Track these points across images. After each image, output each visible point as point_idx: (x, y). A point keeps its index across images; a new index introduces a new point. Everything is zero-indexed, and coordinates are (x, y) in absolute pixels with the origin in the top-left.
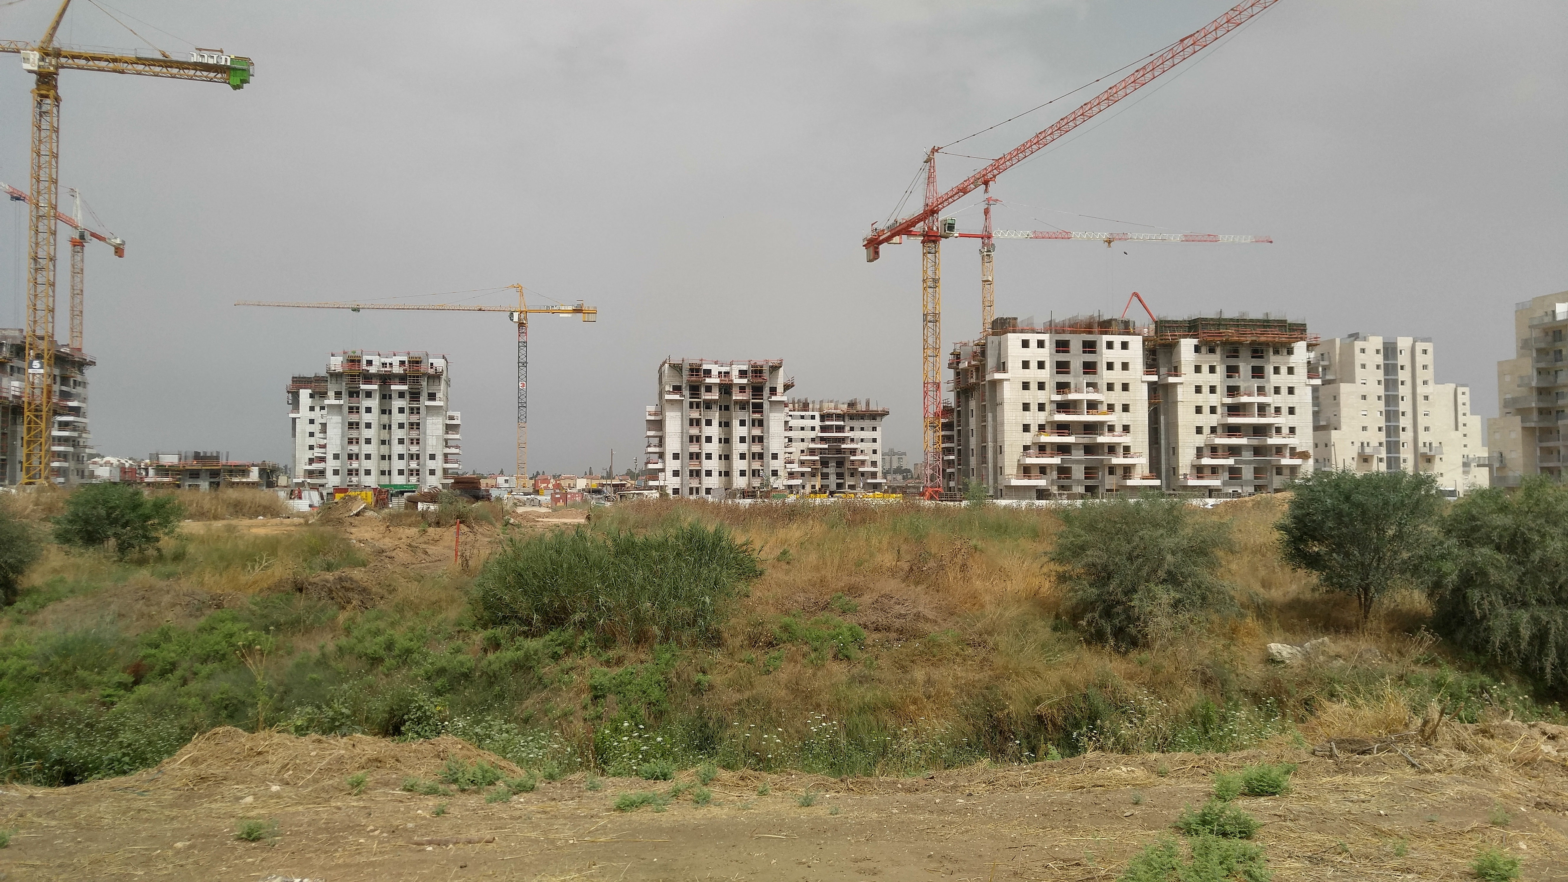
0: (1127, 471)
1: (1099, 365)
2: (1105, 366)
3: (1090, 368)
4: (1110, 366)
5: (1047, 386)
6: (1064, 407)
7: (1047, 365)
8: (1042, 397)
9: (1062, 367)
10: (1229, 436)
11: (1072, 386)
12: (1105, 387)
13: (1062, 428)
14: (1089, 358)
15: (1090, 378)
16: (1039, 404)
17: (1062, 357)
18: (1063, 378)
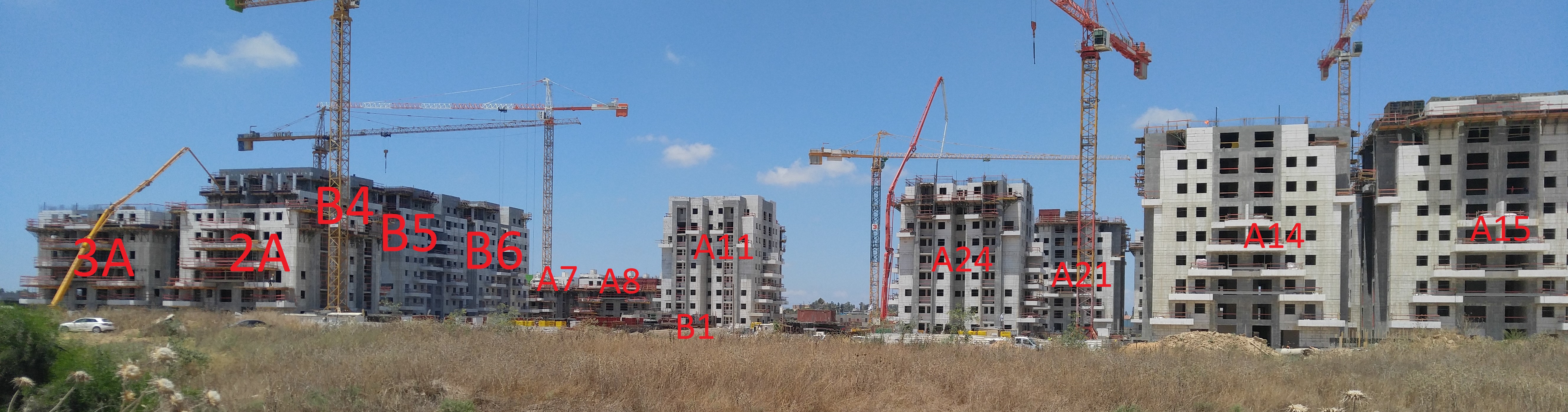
0: (1311, 310)
1: (1275, 187)
2: (1284, 187)
3: (1264, 189)
4: (1291, 187)
5: (1208, 212)
6: (1226, 235)
7: (1209, 188)
8: (1201, 224)
9: (1228, 190)
10: (1467, 268)
11: (1240, 211)
12: (1284, 211)
13: (1226, 260)
14: (1263, 178)
15: (1262, 202)
16: (1197, 233)
17: (1228, 178)
18: (1227, 203)
